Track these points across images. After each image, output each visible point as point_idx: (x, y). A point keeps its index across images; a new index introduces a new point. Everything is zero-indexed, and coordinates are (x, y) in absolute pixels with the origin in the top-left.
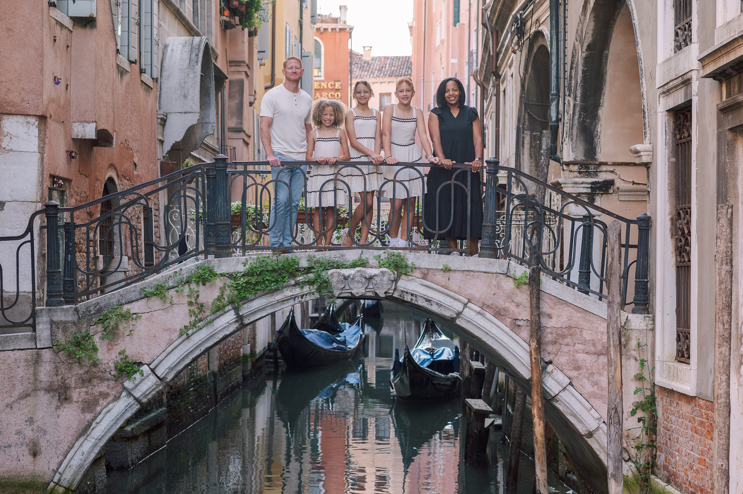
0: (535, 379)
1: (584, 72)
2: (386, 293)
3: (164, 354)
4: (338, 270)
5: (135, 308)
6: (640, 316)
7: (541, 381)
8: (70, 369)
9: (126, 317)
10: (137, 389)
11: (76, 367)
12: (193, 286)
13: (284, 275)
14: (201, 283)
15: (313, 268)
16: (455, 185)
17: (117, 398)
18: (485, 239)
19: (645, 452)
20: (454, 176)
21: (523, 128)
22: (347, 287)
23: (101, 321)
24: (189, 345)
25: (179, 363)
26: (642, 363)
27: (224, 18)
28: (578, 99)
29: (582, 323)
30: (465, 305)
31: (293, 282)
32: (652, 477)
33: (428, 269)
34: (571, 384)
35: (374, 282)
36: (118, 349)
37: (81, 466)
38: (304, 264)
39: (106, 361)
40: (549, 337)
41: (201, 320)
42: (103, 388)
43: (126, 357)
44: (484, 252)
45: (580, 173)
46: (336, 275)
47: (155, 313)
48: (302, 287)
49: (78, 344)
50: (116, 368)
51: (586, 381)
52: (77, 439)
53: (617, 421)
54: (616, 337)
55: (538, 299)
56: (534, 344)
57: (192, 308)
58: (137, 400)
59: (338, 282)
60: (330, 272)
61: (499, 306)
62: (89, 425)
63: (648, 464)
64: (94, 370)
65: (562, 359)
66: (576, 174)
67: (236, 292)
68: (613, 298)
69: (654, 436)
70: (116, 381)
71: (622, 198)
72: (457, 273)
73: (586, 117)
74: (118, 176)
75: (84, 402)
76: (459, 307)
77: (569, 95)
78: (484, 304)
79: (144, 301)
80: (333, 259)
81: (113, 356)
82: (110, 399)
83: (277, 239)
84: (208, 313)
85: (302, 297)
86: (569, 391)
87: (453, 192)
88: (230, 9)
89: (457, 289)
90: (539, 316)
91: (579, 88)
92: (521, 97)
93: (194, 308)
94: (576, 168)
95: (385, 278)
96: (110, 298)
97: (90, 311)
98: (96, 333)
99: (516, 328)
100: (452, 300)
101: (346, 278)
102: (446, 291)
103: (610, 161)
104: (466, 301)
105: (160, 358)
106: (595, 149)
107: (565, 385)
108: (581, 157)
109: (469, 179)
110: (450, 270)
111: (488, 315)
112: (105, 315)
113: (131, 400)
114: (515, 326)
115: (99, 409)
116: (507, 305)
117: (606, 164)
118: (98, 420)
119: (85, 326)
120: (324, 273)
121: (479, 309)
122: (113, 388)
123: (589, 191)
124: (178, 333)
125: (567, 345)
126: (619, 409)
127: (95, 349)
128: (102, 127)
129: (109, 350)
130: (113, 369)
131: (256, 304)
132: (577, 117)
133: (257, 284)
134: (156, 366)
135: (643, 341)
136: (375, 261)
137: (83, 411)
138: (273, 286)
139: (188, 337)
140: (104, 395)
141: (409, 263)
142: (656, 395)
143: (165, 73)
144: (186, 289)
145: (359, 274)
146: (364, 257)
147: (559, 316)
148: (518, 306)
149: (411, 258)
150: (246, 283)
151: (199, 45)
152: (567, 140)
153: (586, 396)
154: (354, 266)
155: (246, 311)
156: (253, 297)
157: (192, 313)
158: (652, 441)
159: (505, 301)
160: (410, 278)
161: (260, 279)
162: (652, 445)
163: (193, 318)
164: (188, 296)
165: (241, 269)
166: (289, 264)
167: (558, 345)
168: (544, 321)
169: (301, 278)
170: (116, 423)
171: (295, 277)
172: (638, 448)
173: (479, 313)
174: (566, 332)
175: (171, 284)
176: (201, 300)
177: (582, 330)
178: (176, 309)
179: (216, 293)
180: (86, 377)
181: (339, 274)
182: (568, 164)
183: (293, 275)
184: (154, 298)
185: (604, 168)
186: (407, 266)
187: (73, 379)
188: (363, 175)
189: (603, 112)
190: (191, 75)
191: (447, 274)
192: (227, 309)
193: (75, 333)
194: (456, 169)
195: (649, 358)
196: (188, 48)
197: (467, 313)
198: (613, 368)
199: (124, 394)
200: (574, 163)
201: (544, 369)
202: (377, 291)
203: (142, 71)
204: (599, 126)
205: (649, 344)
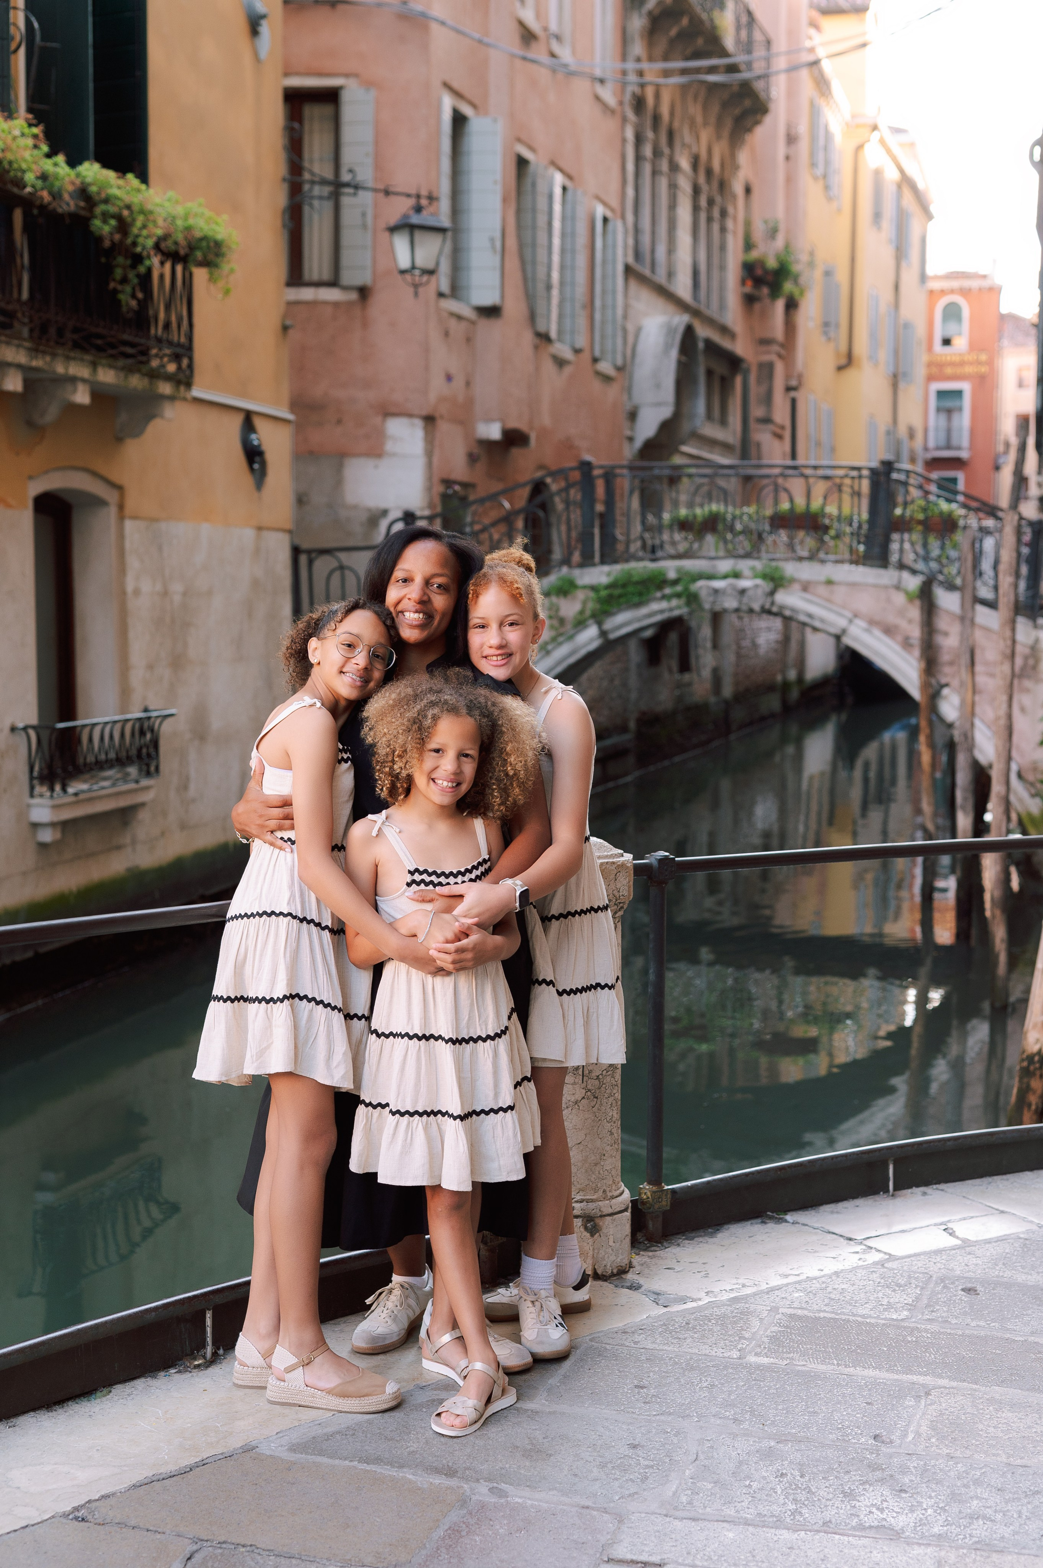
0: (927, 702)
4: (708, 582)
13: (650, 587)
15: (680, 579)
22: (717, 601)
27: (747, 290)
30: (851, 621)
31: (659, 595)
33: (808, 582)
35: (748, 595)
38: (671, 575)
40: (946, 658)
41: (561, 635)
46: (704, 587)
48: (670, 601)
51: (987, 707)
54: (969, 657)
55: (931, 614)
56: (924, 664)
59: (708, 595)
60: (699, 584)
61: (889, 623)
67: (598, 606)
72: (841, 586)
76: (842, 623)
78: (871, 620)
80: (703, 569)
84: (569, 627)
88: (754, 279)
89: (841, 604)
90: (930, 633)
95: (760, 592)
99: (907, 646)
100: (836, 615)
101: (716, 591)
102: (828, 605)
104: (849, 615)
110: (833, 582)
111: (876, 632)
114: (906, 644)
116: (898, 621)
120: (692, 585)
121: (865, 625)
126: (969, 735)
128: (511, 426)
131: (621, 618)
133: (620, 596)
136: (749, 572)
138: (636, 599)
141: (787, 575)
143: (636, 361)
145: (731, 586)
146: (737, 568)
148: (908, 622)
149: (790, 569)
150: (609, 595)
153: (987, 723)
154: (725, 577)
155: (610, 626)
156: (617, 611)
159: (895, 617)
160: (789, 591)
161: (624, 592)
165: (604, 580)
166: (655, 574)
167: (955, 666)
168: (940, 640)
169: (668, 591)
171: (662, 589)
173: (866, 629)
176: (562, 613)
179: (578, 607)
181: (708, 586)
183: (659, 588)
186: (783, 579)
190: (666, 362)
191: (830, 587)
192: (589, 623)
196: (665, 328)
197: (853, 630)
201: (937, 692)
202: (750, 604)
203: (595, 360)
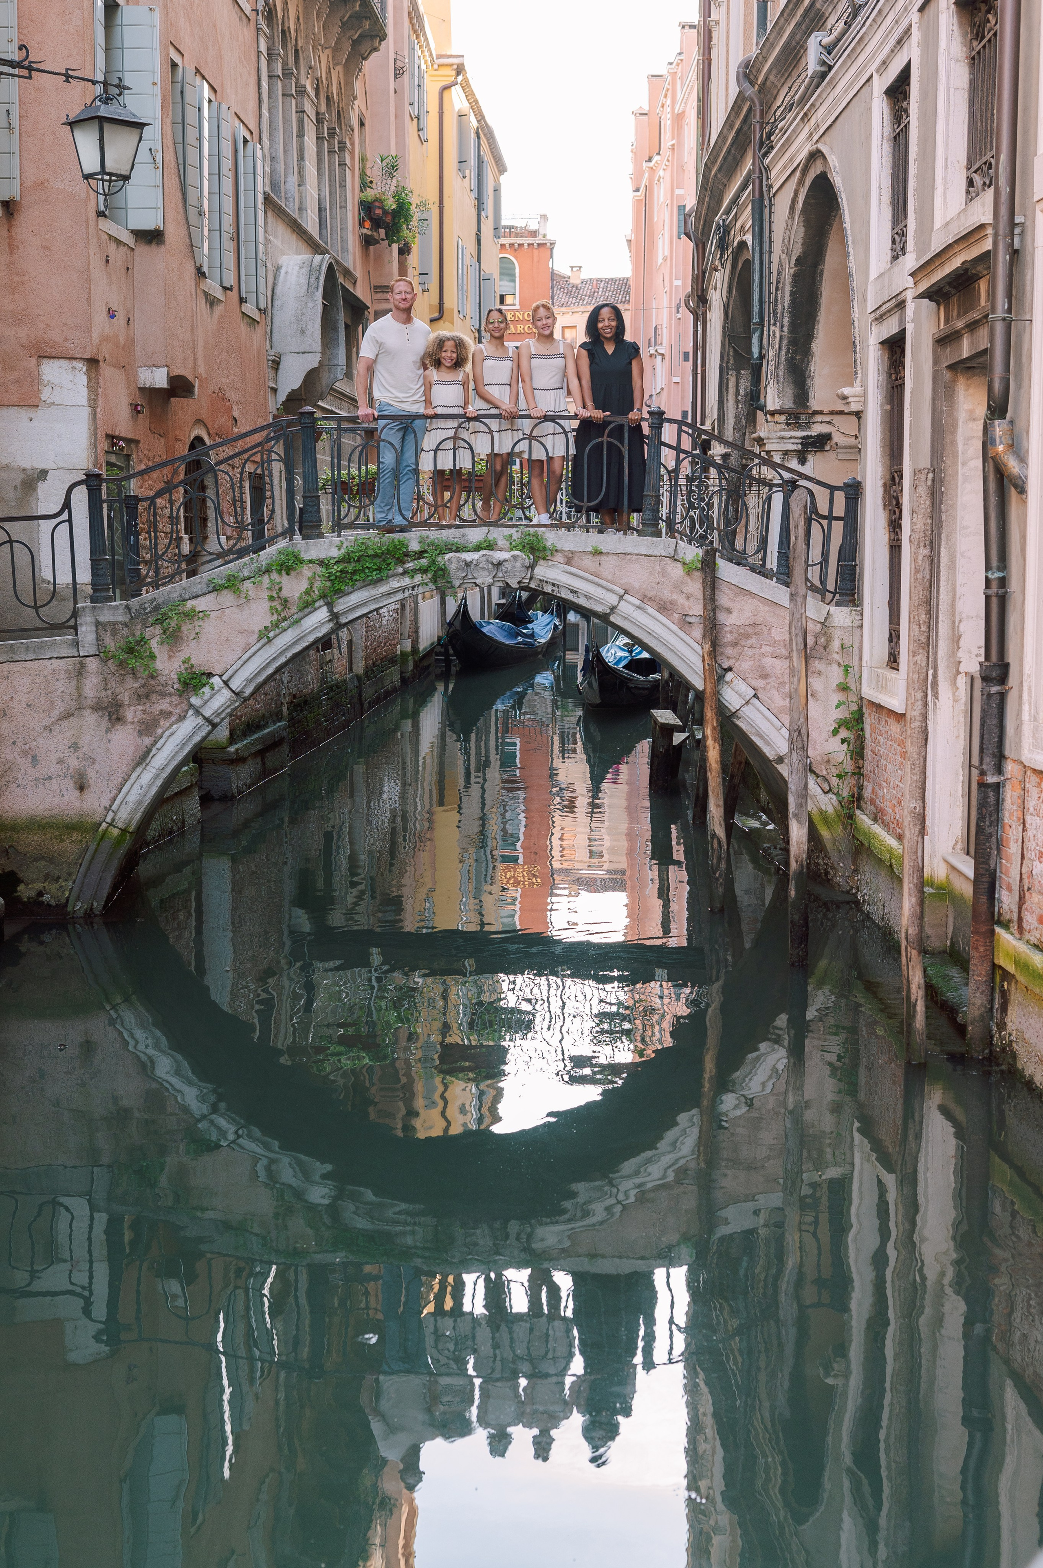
0: (708, 690)
1: (792, 293)
2: (519, 582)
3: (240, 662)
4: (457, 554)
5: (201, 604)
6: (846, 610)
7: (717, 693)
8: (122, 682)
9: (192, 615)
10: (206, 707)
11: (129, 679)
12: (275, 576)
13: (389, 561)
14: (284, 573)
15: (426, 551)
16: (609, 443)
17: (182, 718)
18: (647, 513)
19: (851, 781)
20: (607, 431)
21: (727, 367)
22: (470, 576)
23: (160, 621)
24: (270, 651)
25: (259, 673)
26: (847, 669)
27: (365, 231)
28: (786, 329)
29: (770, 619)
30: (621, 597)
31: (400, 570)
32: (858, 812)
33: (573, 552)
34: (755, 696)
35: (504, 569)
36: (181, 656)
37: (139, 803)
38: (415, 546)
39: (167, 672)
40: (728, 638)
41: (285, 619)
42: (164, 705)
43: (192, 666)
44: (646, 529)
45: (788, 424)
46: (454, 560)
47: (227, 611)
48: (413, 577)
49: (131, 651)
50: (179, 679)
51: (775, 692)
52: (134, 770)
53: (800, 746)
54: (800, 639)
55: (713, 588)
56: (707, 647)
57: (274, 604)
58: (207, 719)
59: (458, 569)
60: (447, 556)
61: (664, 599)
62: (148, 751)
63: (853, 796)
64: (152, 682)
65: (745, 665)
66: (783, 426)
67: (328, 584)
68: (796, 588)
69: (861, 762)
70: (180, 696)
71: (841, 457)
72: (610, 556)
73: (795, 352)
74: (209, 434)
75: (142, 722)
76: (613, 599)
77: (775, 324)
78: (645, 596)
79: (213, 595)
80: (451, 540)
81: (176, 665)
82: (174, 718)
83: (383, 515)
84: (294, 610)
85: (413, 588)
86: (754, 706)
87: (605, 452)
88: (371, 219)
89: (610, 577)
90: (714, 610)
91: (786, 314)
92: (724, 328)
93: (276, 604)
94: (783, 418)
95: (518, 564)
96: (169, 593)
97: (145, 609)
98: (153, 636)
99: (686, 626)
100: (604, 591)
101: (468, 564)
102: (596, 579)
103: (826, 408)
104: (622, 592)
105: (235, 667)
106: (808, 393)
107: (748, 698)
108: (789, 404)
109: (626, 435)
110: (601, 553)
111: (650, 610)
112: (165, 614)
113: (200, 720)
114: (685, 623)
115: (159, 731)
116: (675, 596)
117: (821, 413)
118: (159, 745)
119: (139, 627)
120: (439, 559)
121: (638, 602)
122: (176, 705)
123: (799, 447)
124: (257, 636)
125: (751, 647)
126: (803, 731)
127: (153, 657)
128: (176, 372)
129: (170, 657)
130: (176, 681)
131: (355, 598)
132: (784, 352)
133: (354, 572)
134: (230, 678)
135: (847, 641)
136: (505, 542)
137: (140, 733)
138: (375, 575)
139: (270, 641)
140: (167, 714)
141: (549, 544)
142: (864, 710)
143: (277, 303)
144: (266, 579)
145: (484, 559)
146: (490, 537)
147: (740, 611)
148: (688, 598)
149: (551, 538)
150: (341, 571)
151: (320, 266)
152: (772, 382)
153: (775, 711)
154: (478, 548)
155: (342, 607)
156: (350, 590)
157: (273, 611)
158: (860, 768)
159: (672, 592)
160: (551, 563)
161: (358, 567)
162: (858, 773)
163: (275, 617)
164: (269, 589)
165: (335, 553)
166: (395, 547)
167: (739, 647)
168: (722, 617)
169: (410, 565)
170: (182, 748)
171: (404, 563)
172: (840, 776)
173: (639, 607)
174: (750, 630)
175: (246, 573)
176: (285, 593)
177: (770, 628)
178: (253, 605)
179: (304, 585)
180: (142, 691)
181: (459, 559)
182: (772, 413)
183: (400, 561)
184: (225, 592)
185: (819, 418)
186: (545, 549)
187: (127, 694)
188: (491, 432)
189: (818, 346)
190: (310, 305)
191: (598, 558)
192: (317, 604)
193: (127, 637)
194: (610, 422)
195: (856, 662)
196: (305, 270)
197: (624, 607)
198: (796, 679)
199: (191, 712)
200: (780, 412)
201: (721, 678)
202: (509, 581)
203: (242, 300)
204: (812, 363)
205: (856, 645)
